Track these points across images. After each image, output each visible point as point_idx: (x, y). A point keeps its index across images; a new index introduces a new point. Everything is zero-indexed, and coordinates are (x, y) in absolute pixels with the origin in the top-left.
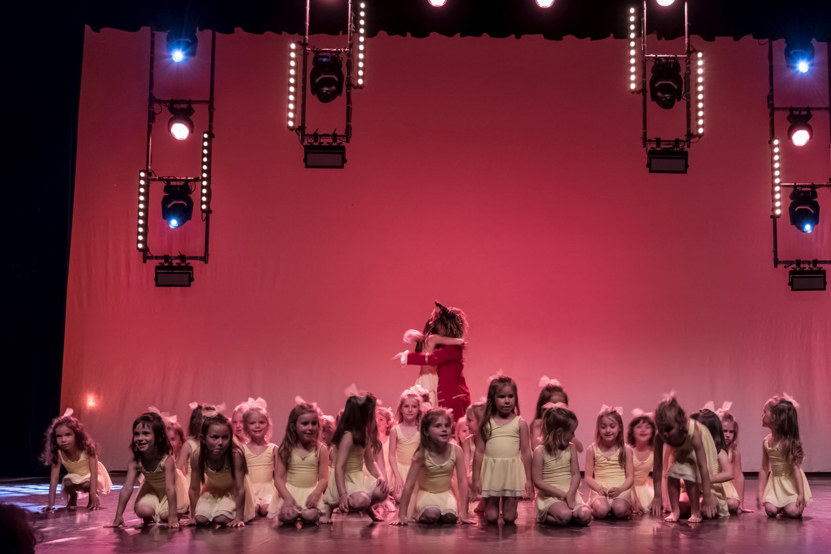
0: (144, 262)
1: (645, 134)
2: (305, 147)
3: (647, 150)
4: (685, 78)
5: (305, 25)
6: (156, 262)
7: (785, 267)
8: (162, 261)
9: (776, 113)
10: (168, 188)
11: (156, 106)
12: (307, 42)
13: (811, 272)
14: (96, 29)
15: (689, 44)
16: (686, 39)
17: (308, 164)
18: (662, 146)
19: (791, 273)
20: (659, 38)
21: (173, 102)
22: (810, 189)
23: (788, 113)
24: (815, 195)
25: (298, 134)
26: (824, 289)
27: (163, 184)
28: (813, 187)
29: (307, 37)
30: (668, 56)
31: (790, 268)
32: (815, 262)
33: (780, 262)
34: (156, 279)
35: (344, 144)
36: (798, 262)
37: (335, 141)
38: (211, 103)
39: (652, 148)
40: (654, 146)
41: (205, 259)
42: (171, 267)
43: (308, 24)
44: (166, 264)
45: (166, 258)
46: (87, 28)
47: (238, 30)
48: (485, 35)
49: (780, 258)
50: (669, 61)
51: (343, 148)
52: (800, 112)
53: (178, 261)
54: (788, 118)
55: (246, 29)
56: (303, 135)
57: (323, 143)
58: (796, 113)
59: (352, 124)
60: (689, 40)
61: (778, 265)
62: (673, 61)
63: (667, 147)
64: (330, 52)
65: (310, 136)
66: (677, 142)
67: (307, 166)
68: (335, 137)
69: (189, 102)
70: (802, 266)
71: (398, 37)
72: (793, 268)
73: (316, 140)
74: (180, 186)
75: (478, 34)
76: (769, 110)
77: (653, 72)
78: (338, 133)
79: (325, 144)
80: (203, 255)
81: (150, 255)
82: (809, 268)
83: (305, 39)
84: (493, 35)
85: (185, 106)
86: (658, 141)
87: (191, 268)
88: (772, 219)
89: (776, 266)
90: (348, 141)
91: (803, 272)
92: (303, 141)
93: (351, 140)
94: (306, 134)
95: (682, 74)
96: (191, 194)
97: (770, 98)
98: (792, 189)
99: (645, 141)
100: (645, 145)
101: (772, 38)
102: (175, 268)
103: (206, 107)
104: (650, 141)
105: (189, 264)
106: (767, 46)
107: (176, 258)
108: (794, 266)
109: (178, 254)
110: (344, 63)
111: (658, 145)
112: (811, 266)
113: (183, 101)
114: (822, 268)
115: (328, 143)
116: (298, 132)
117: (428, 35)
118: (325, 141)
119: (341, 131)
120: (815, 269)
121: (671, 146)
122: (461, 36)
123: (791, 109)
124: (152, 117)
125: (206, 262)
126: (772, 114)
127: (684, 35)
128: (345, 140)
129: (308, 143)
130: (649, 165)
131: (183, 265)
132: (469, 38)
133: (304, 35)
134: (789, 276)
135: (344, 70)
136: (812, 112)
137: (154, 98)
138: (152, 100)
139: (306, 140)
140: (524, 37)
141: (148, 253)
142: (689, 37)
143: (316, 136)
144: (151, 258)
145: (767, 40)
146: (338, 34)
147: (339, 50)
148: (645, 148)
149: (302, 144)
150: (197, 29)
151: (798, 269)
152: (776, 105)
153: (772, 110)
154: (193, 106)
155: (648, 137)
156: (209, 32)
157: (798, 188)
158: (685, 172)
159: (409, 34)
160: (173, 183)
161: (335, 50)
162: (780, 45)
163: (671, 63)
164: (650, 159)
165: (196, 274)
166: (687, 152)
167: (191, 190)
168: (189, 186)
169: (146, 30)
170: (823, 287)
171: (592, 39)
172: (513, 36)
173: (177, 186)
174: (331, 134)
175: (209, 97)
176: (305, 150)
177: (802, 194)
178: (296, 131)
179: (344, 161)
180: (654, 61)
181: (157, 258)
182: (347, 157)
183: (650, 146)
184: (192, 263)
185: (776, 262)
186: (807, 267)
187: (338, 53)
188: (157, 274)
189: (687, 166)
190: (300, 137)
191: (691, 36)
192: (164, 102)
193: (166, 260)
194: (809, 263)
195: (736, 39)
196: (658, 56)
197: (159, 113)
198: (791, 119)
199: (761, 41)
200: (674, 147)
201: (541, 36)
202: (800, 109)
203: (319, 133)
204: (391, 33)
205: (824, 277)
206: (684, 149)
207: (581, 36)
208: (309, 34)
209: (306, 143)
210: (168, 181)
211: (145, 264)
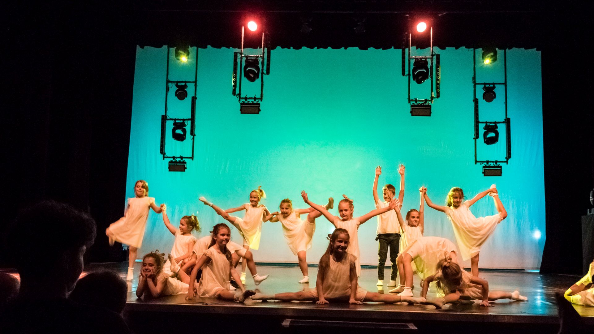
0: (164, 159)
1: (409, 96)
2: (241, 104)
3: (410, 104)
4: (430, 68)
5: (241, 44)
6: (169, 160)
7: (481, 164)
8: (172, 159)
9: (477, 86)
10: (175, 124)
11: (170, 84)
12: (242, 52)
13: (494, 167)
14: (142, 47)
15: (432, 50)
16: (431, 49)
17: (242, 112)
18: (418, 103)
19: (484, 167)
20: (417, 48)
21: (177, 82)
22: (494, 124)
23: (483, 86)
24: (496, 127)
25: (237, 97)
26: (501, 175)
27: (172, 122)
28: (495, 123)
29: (242, 50)
30: (422, 57)
31: (483, 165)
32: (496, 162)
33: (478, 162)
34: (169, 168)
35: (260, 102)
36: (488, 162)
37: (255, 100)
38: (195, 82)
39: (413, 104)
40: (414, 102)
41: (192, 158)
42: (176, 162)
43: (243, 43)
44: (174, 161)
45: (174, 158)
46: (138, 47)
47: (209, 46)
48: (329, 48)
49: (478, 160)
50: (422, 60)
51: (259, 104)
52: (489, 85)
53: (180, 159)
54: (483, 89)
55: (213, 46)
56: (240, 98)
57: (249, 102)
58: (487, 86)
59: (264, 92)
60: (432, 49)
61: (477, 163)
62: (424, 60)
63: (421, 103)
64: (253, 57)
65: (243, 98)
66: (426, 100)
67: (242, 113)
68: (255, 99)
69: (186, 82)
70: (489, 163)
71: (286, 49)
72: (485, 165)
73: (246, 100)
74: (181, 123)
75: (326, 47)
76: (473, 85)
77: (414, 65)
78: (257, 97)
79: (250, 102)
80: (191, 156)
81: (166, 156)
82: (493, 165)
83: (241, 50)
84: (333, 48)
85: (183, 84)
86: (416, 100)
87: (185, 163)
88: (474, 140)
89: (476, 163)
90: (261, 101)
91: (490, 167)
92: (240, 100)
93: (263, 100)
94: (241, 97)
95: (429, 66)
96: (185, 126)
97: (474, 78)
98: (484, 125)
99: (410, 100)
100: (409, 102)
101: (475, 47)
102: (178, 162)
103: (193, 84)
104: (412, 100)
105: (184, 160)
106: (472, 52)
107: (178, 158)
108: (485, 163)
109: (179, 156)
110: (260, 62)
111: (416, 102)
112: (494, 163)
113: (182, 82)
114: (499, 165)
115: (252, 102)
116: (237, 96)
117: (301, 48)
118: (250, 101)
119: (258, 96)
120: (496, 165)
121: (423, 102)
122: (318, 48)
123: (485, 84)
124: (168, 89)
125: (193, 160)
126: (475, 87)
127: (430, 46)
128: (260, 100)
129: (243, 101)
130: (411, 112)
131: (182, 161)
132: (321, 50)
133: (241, 48)
134: (483, 169)
135: (260, 65)
136: (496, 85)
137: (169, 80)
138: (168, 81)
139: (241, 100)
140: (349, 48)
141: (165, 155)
142: (432, 48)
143: (246, 98)
144: (167, 157)
145: (472, 49)
146: (257, 48)
147: (258, 56)
148: (409, 104)
149: (239, 102)
150: (190, 46)
151: (487, 165)
152: (477, 82)
153: (475, 84)
154: (187, 84)
155: (411, 98)
156: (195, 48)
157: (488, 124)
158: (430, 115)
159: (291, 48)
160: (177, 121)
161: (256, 56)
162: (480, 51)
163: (423, 61)
164: (412, 109)
165: (188, 166)
166: (430, 106)
167: (186, 124)
168: (184, 123)
169: (165, 47)
170: (500, 175)
171: (383, 49)
172: (343, 48)
173: (179, 123)
174: (253, 97)
175: (195, 80)
176: (241, 105)
177: (490, 127)
178: (236, 96)
179: (260, 110)
180: (415, 59)
181: (169, 157)
182: (261, 108)
183: (412, 103)
184: (186, 160)
185: (476, 162)
186: (492, 164)
187: (257, 57)
188: (169, 165)
189: (431, 113)
190: (239, 98)
191: (434, 47)
192: (174, 82)
193: (174, 159)
194: (493, 162)
195: (457, 48)
196: (417, 57)
197: (172, 87)
198: (485, 89)
199: (469, 49)
200: (424, 103)
201: (357, 48)
202: (489, 84)
203: (248, 97)
204: (283, 47)
205: (501, 170)
206: (429, 104)
207: (377, 48)
208: (244, 48)
209: (241, 102)
210: (175, 120)
211: (164, 160)
